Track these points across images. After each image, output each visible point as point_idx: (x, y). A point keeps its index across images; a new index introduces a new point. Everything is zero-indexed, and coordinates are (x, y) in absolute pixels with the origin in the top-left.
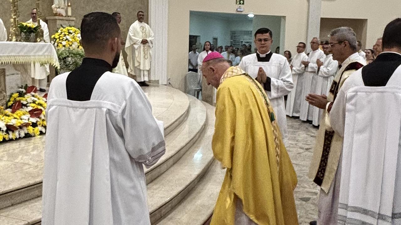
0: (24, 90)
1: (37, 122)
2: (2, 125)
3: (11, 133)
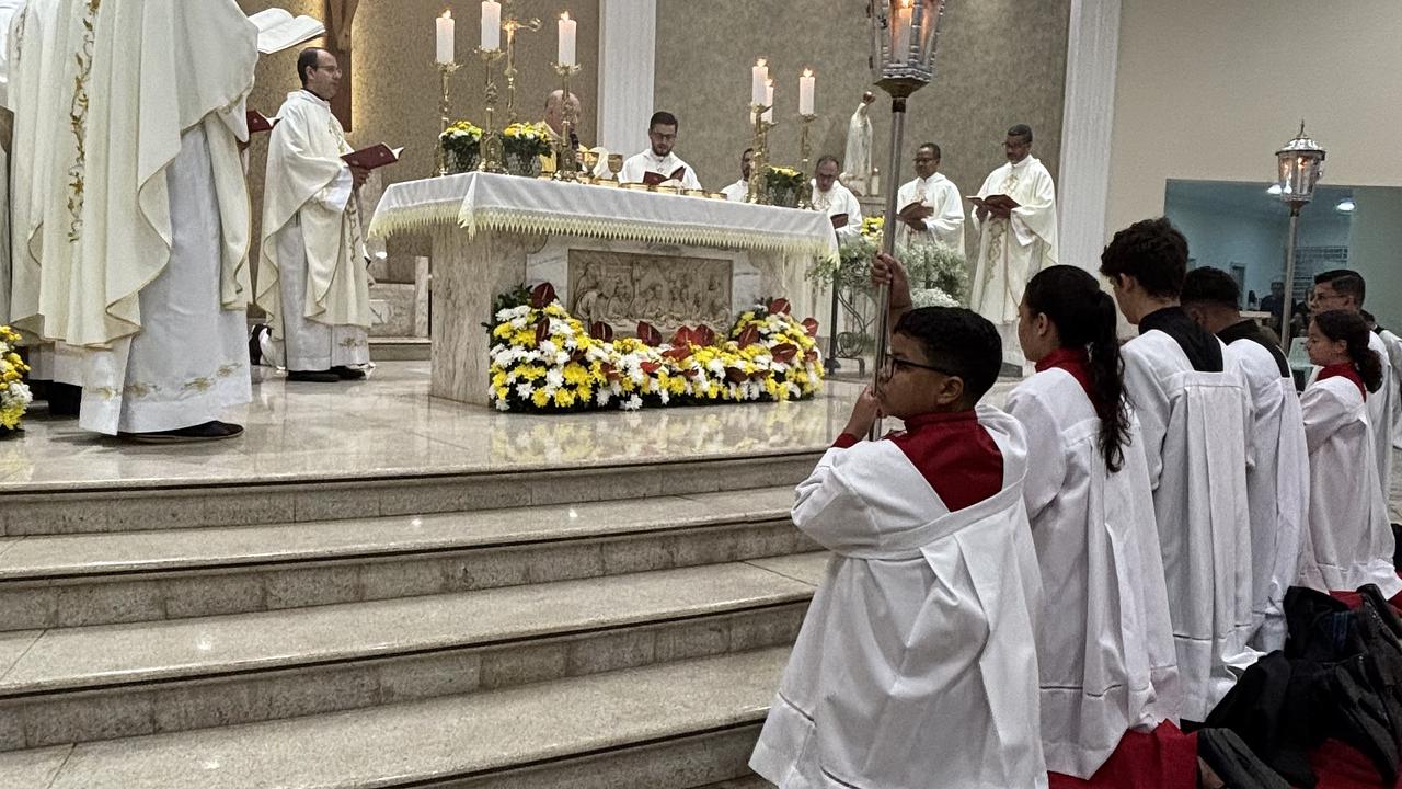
0: (766, 309)
1: (785, 371)
2: (717, 366)
3: (732, 385)
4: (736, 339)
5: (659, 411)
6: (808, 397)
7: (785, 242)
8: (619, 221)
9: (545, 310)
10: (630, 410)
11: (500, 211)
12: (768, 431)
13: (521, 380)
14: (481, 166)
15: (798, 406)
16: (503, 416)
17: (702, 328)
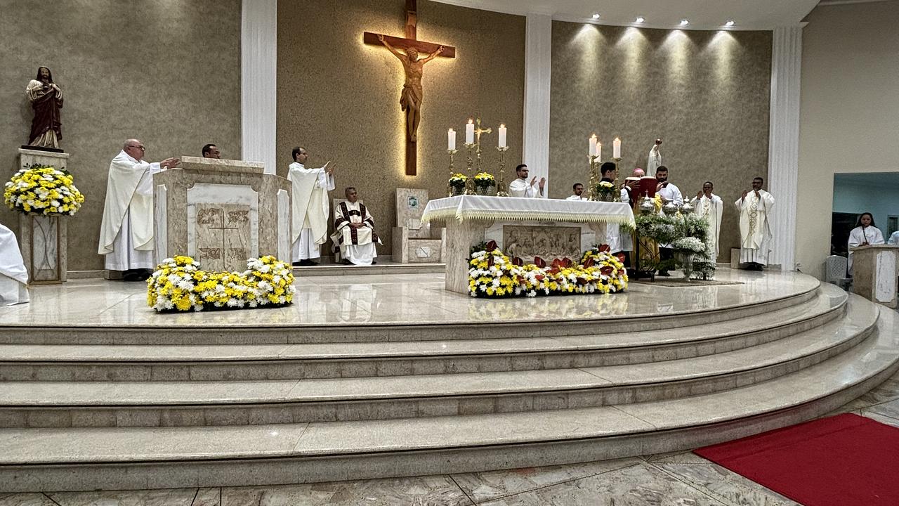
0: (598, 250)
1: (607, 279)
2: (573, 277)
3: (581, 286)
4: (583, 264)
5: (544, 298)
6: (621, 291)
7: (607, 218)
8: (526, 212)
9: (492, 253)
10: (531, 297)
11: (473, 211)
12: (599, 308)
13: (482, 283)
14: (466, 192)
15: (614, 296)
16: (474, 299)
17: (565, 259)
